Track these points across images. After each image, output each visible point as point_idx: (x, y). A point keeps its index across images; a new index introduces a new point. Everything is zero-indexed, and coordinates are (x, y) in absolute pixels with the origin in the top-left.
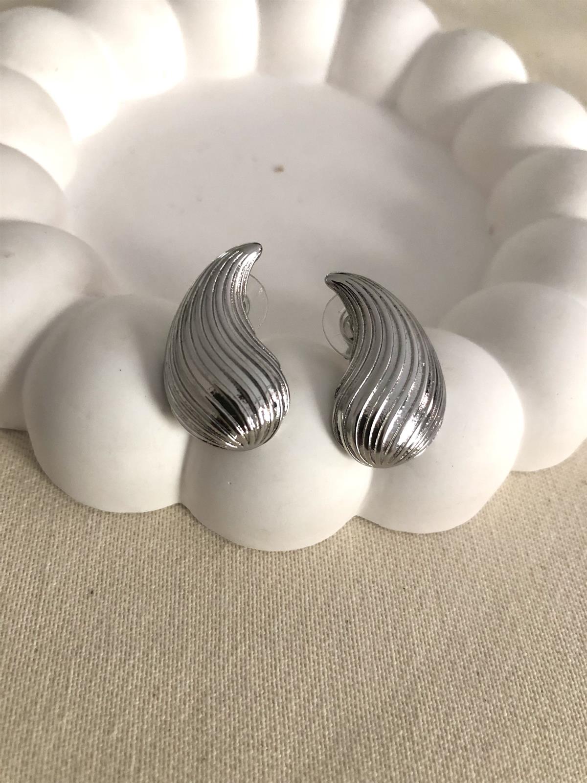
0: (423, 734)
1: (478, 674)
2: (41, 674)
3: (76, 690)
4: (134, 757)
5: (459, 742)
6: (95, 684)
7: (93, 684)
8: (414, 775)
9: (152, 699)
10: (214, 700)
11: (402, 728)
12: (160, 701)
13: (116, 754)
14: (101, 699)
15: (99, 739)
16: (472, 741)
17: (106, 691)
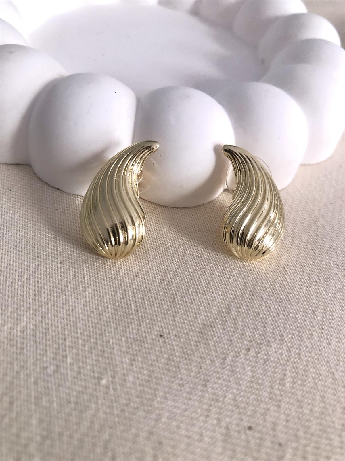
0: (291, 278)
1: (312, 250)
2: (67, 273)
3: (90, 278)
4: (133, 305)
5: (312, 279)
6: (100, 275)
7: (99, 275)
8: (292, 296)
9: (136, 278)
10: (171, 275)
11: (280, 277)
12: (140, 278)
13: (122, 305)
14: (106, 281)
15: (109, 299)
16: (319, 278)
17: (108, 277)
